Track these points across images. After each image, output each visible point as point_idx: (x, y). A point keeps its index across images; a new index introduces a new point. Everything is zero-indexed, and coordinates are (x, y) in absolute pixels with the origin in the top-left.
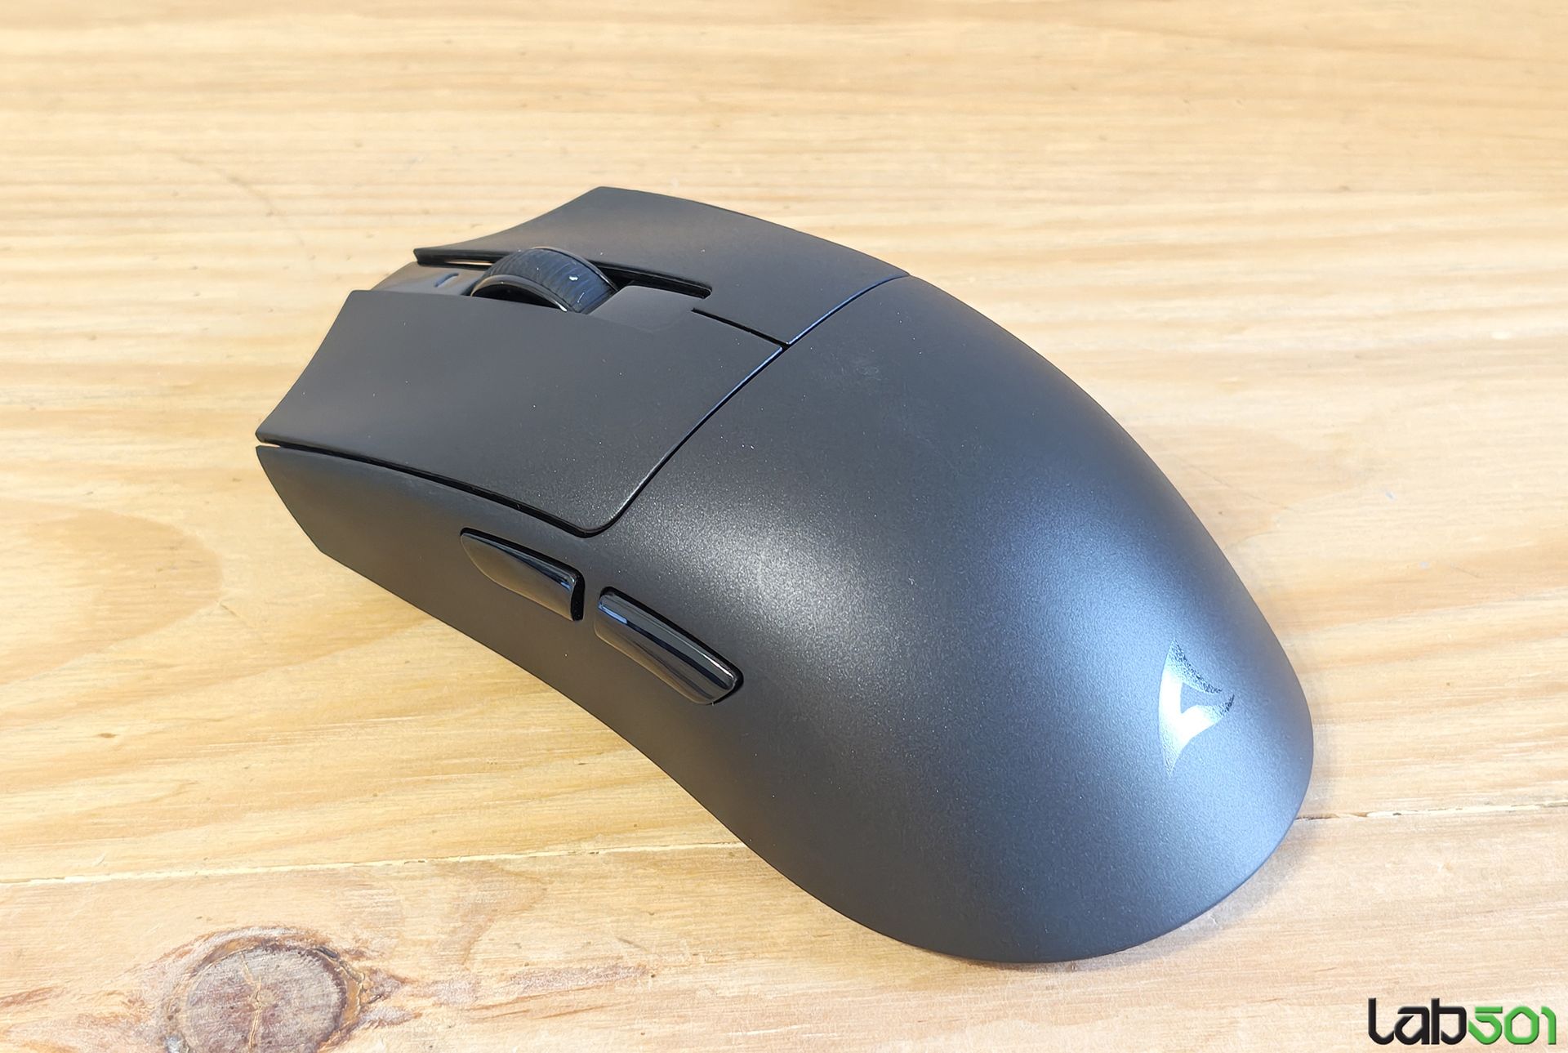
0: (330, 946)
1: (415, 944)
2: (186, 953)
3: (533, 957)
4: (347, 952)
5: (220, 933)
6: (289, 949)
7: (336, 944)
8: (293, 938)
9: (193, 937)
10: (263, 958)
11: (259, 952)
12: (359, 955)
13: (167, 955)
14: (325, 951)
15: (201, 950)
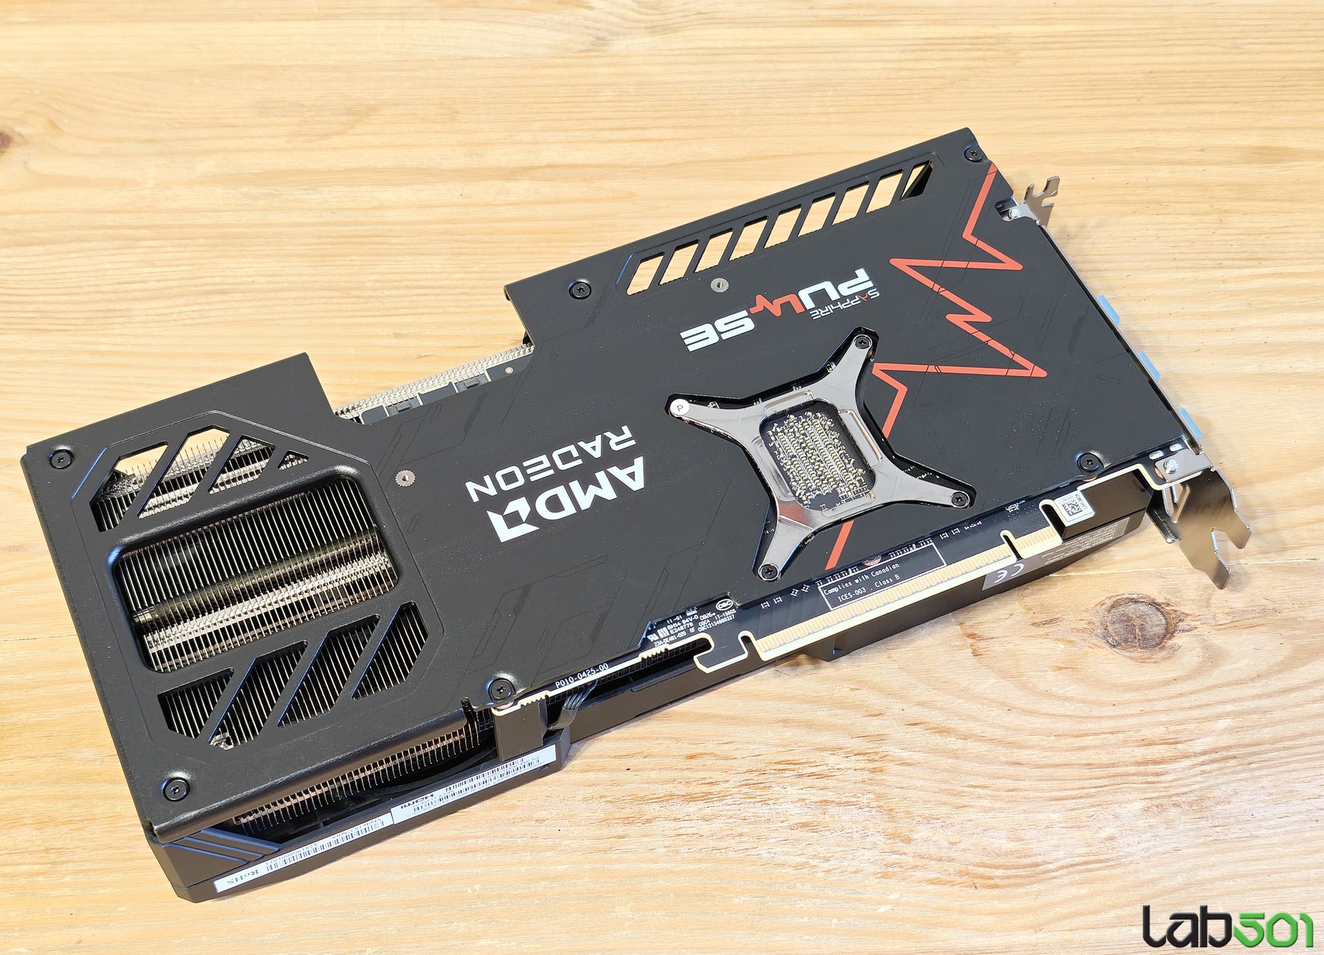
0: (1156, 601)
1: (1188, 600)
2: (1104, 604)
3: (1233, 605)
4: (1163, 603)
5: (1114, 596)
6: (1141, 602)
7: (1159, 601)
8: (1141, 598)
9: (1104, 599)
10: (1132, 606)
11: (1131, 604)
12: (1168, 605)
13: (1097, 605)
14: (1155, 603)
15: (1109, 603)
